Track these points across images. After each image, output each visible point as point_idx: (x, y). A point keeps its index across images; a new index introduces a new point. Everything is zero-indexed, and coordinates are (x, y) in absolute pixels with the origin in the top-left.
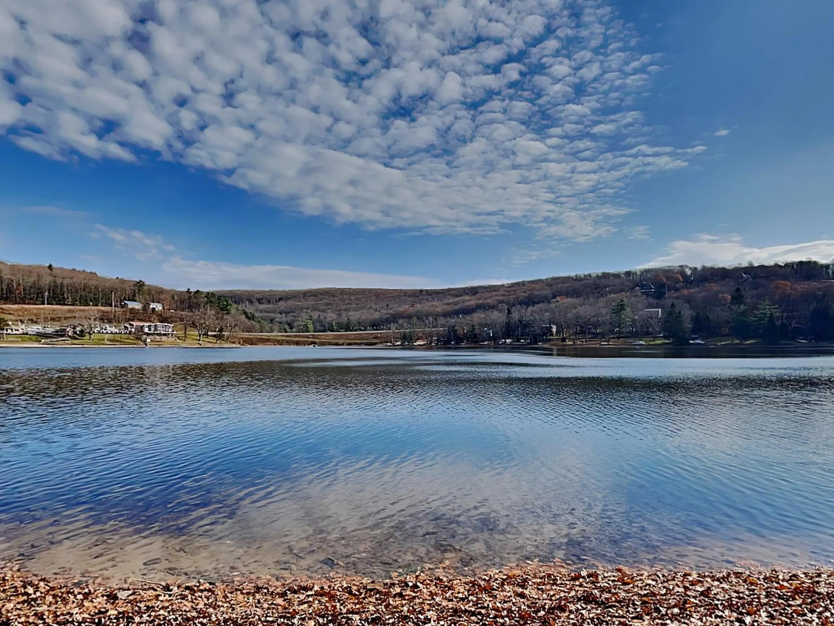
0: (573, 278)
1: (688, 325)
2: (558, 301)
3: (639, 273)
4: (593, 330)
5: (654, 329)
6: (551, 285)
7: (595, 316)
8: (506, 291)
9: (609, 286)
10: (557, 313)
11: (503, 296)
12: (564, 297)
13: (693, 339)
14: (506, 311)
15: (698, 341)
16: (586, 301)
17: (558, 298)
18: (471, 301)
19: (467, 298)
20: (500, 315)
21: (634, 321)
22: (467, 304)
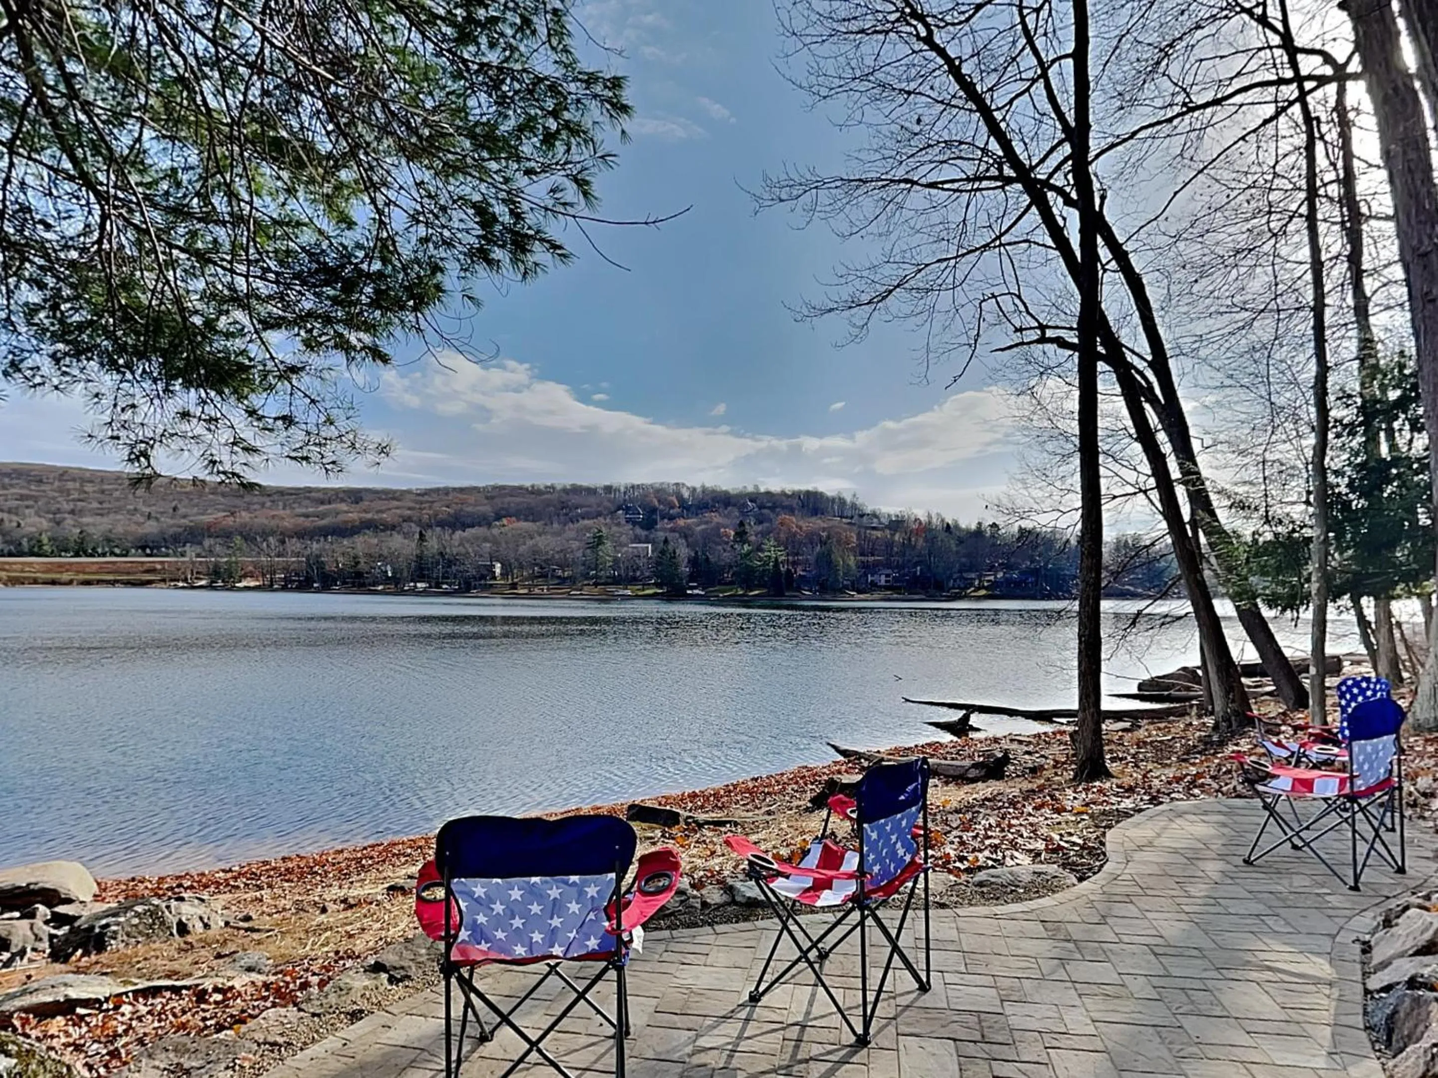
0: (527, 489)
1: (685, 569)
2: (504, 526)
3: (622, 489)
4: (560, 573)
5: (642, 573)
6: (492, 498)
7: (562, 551)
8: (416, 502)
9: (581, 507)
10: (504, 545)
11: (409, 509)
12: (514, 519)
13: (692, 588)
14: (417, 536)
15: (696, 592)
16: (548, 528)
17: (505, 521)
18: (352, 514)
19: (343, 507)
20: (406, 541)
21: (616, 560)
22: (343, 518)
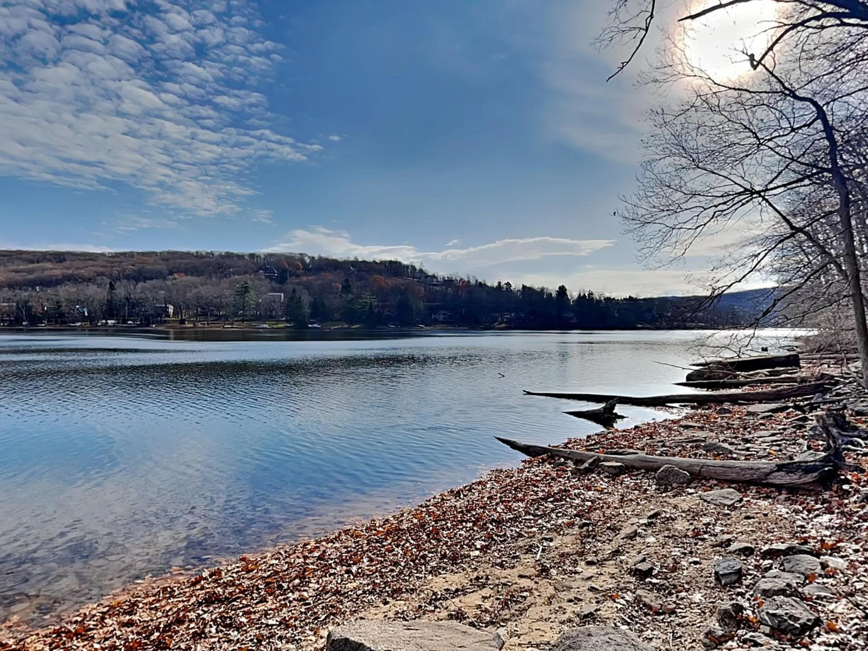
0: (193, 254)
1: (307, 310)
2: (175, 279)
3: (262, 257)
4: (215, 312)
5: (277, 313)
6: (167, 260)
7: (218, 297)
8: (108, 262)
9: (234, 267)
10: (175, 292)
11: (102, 267)
12: (183, 274)
13: (312, 323)
14: (108, 286)
15: (315, 325)
16: (208, 281)
17: (176, 275)
18: (57, 271)
19: (49, 265)
20: (99, 290)
21: (258, 304)
22: (47, 273)
